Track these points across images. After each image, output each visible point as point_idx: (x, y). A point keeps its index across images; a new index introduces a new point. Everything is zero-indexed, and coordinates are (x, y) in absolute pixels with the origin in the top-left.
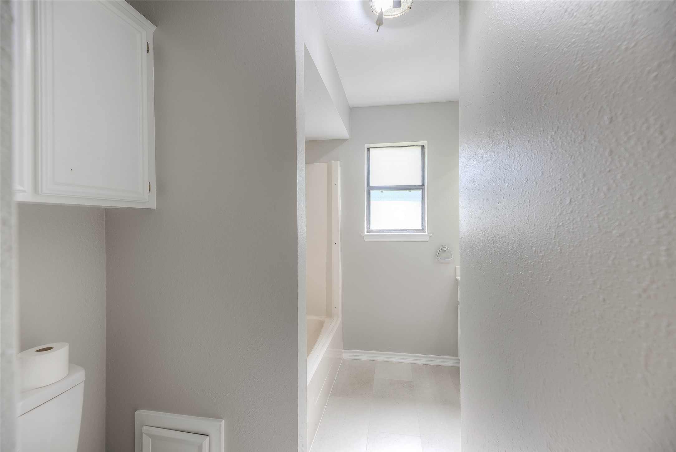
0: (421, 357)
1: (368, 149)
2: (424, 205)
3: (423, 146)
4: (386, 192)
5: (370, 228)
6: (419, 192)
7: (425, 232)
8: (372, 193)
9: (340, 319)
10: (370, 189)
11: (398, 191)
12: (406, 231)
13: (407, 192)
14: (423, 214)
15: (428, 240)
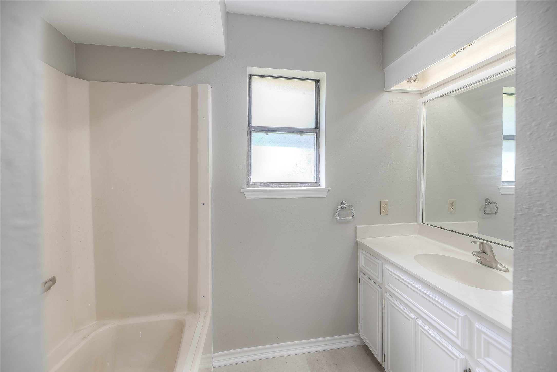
0: (316, 342)
1: (250, 77)
2: (318, 152)
3: (317, 81)
4: (271, 135)
5: (252, 181)
6: (312, 137)
7: (319, 186)
8: (255, 135)
9: (210, 313)
10: (251, 129)
11: (287, 135)
12: (297, 184)
13: (297, 136)
14: (317, 163)
15: (325, 196)
